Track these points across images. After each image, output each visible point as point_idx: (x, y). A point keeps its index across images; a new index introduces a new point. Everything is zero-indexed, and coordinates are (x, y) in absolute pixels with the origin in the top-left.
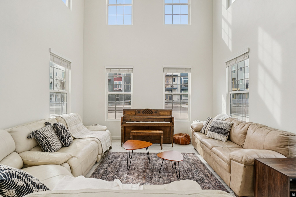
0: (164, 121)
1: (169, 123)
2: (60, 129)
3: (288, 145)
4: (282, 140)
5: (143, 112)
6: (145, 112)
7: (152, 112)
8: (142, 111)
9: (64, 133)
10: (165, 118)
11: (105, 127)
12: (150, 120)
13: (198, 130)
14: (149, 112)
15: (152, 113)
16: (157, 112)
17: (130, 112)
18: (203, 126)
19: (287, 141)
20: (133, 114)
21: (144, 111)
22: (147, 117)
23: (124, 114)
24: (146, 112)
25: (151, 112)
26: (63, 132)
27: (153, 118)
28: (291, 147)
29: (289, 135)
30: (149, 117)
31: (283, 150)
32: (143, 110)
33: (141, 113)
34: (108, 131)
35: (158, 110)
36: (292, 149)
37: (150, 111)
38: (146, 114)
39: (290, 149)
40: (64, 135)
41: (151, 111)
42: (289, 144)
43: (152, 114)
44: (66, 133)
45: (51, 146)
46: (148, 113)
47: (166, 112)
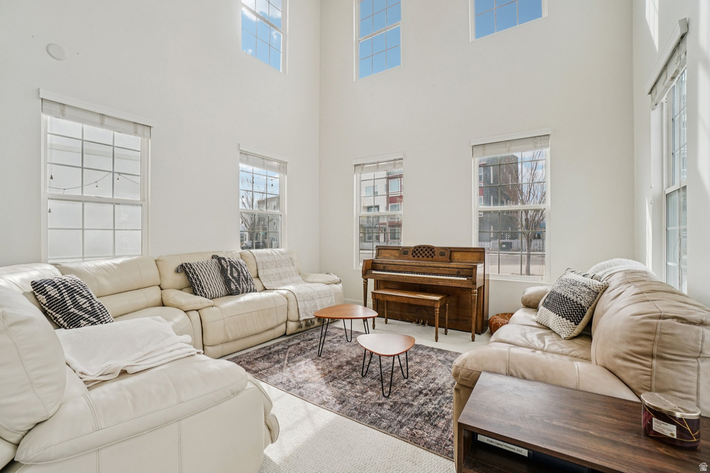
0: (458, 275)
1: (466, 279)
2: (225, 266)
3: (652, 356)
4: (634, 335)
5: (415, 252)
6: (419, 252)
7: (433, 252)
8: (412, 250)
9: (231, 274)
10: (460, 267)
11: (336, 278)
12: (424, 270)
13: (531, 304)
14: (426, 252)
15: (433, 255)
16: (446, 253)
17: (389, 251)
18: (546, 293)
19: (651, 337)
20: (395, 256)
21: (417, 250)
22: (418, 264)
23: (378, 255)
24: (421, 252)
25: (431, 252)
26: (229, 272)
27: (432, 265)
28: (665, 366)
29: (664, 318)
30: (423, 263)
31: (632, 373)
32: (415, 247)
33: (410, 253)
34: (341, 285)
35: (449, 248)
36: (670, 372)
37: (429, 250)
38: (421, 257)
39: (658, 372)
40: (231, 277)
41: (431, 250)
42: (655, 352)
43: (432, 257)
44: (235, 275)
45: (202, 288)
46: (426, 255)
47: (470, 254)
